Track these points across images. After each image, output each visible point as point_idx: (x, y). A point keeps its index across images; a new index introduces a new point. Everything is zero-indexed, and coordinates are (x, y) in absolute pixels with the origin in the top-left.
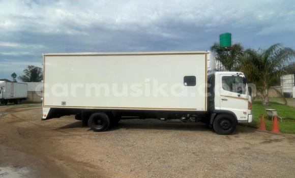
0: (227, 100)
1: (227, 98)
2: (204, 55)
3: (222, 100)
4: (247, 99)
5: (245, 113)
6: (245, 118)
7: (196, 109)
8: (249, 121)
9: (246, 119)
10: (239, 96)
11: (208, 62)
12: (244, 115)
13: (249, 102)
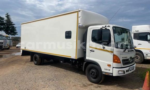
0: (94, 51)
1: (94, 50)
2: (76, 14)
3: (91, 51)
4: (112, 52)
5: (109, 66)
6: (109, 70)
7: (71, 57)
8: (114, 75)
9: (111, 72)
10: (104, 48)
11: (79, 19)
12: (108, 68)
13: (114, 55)
